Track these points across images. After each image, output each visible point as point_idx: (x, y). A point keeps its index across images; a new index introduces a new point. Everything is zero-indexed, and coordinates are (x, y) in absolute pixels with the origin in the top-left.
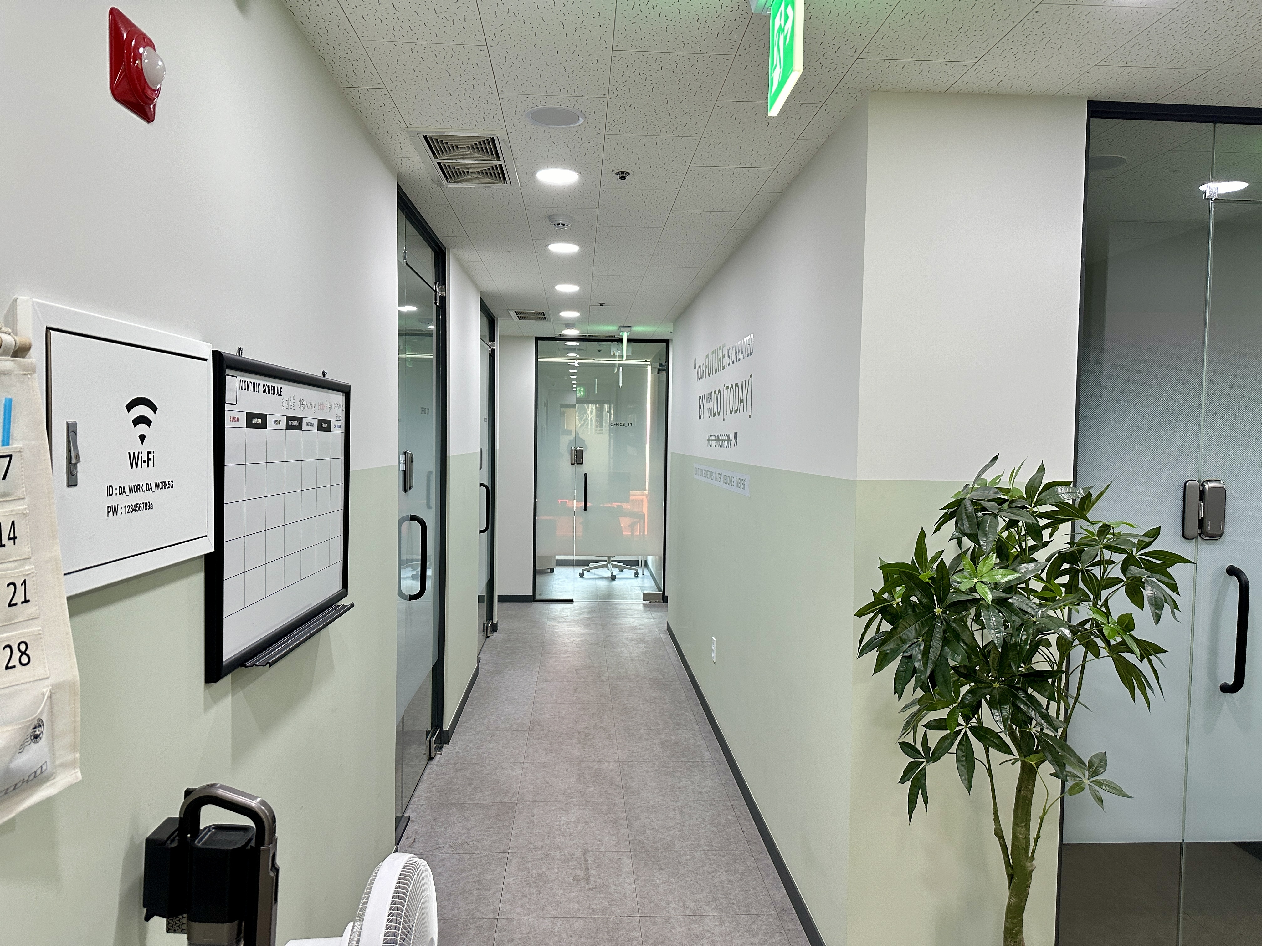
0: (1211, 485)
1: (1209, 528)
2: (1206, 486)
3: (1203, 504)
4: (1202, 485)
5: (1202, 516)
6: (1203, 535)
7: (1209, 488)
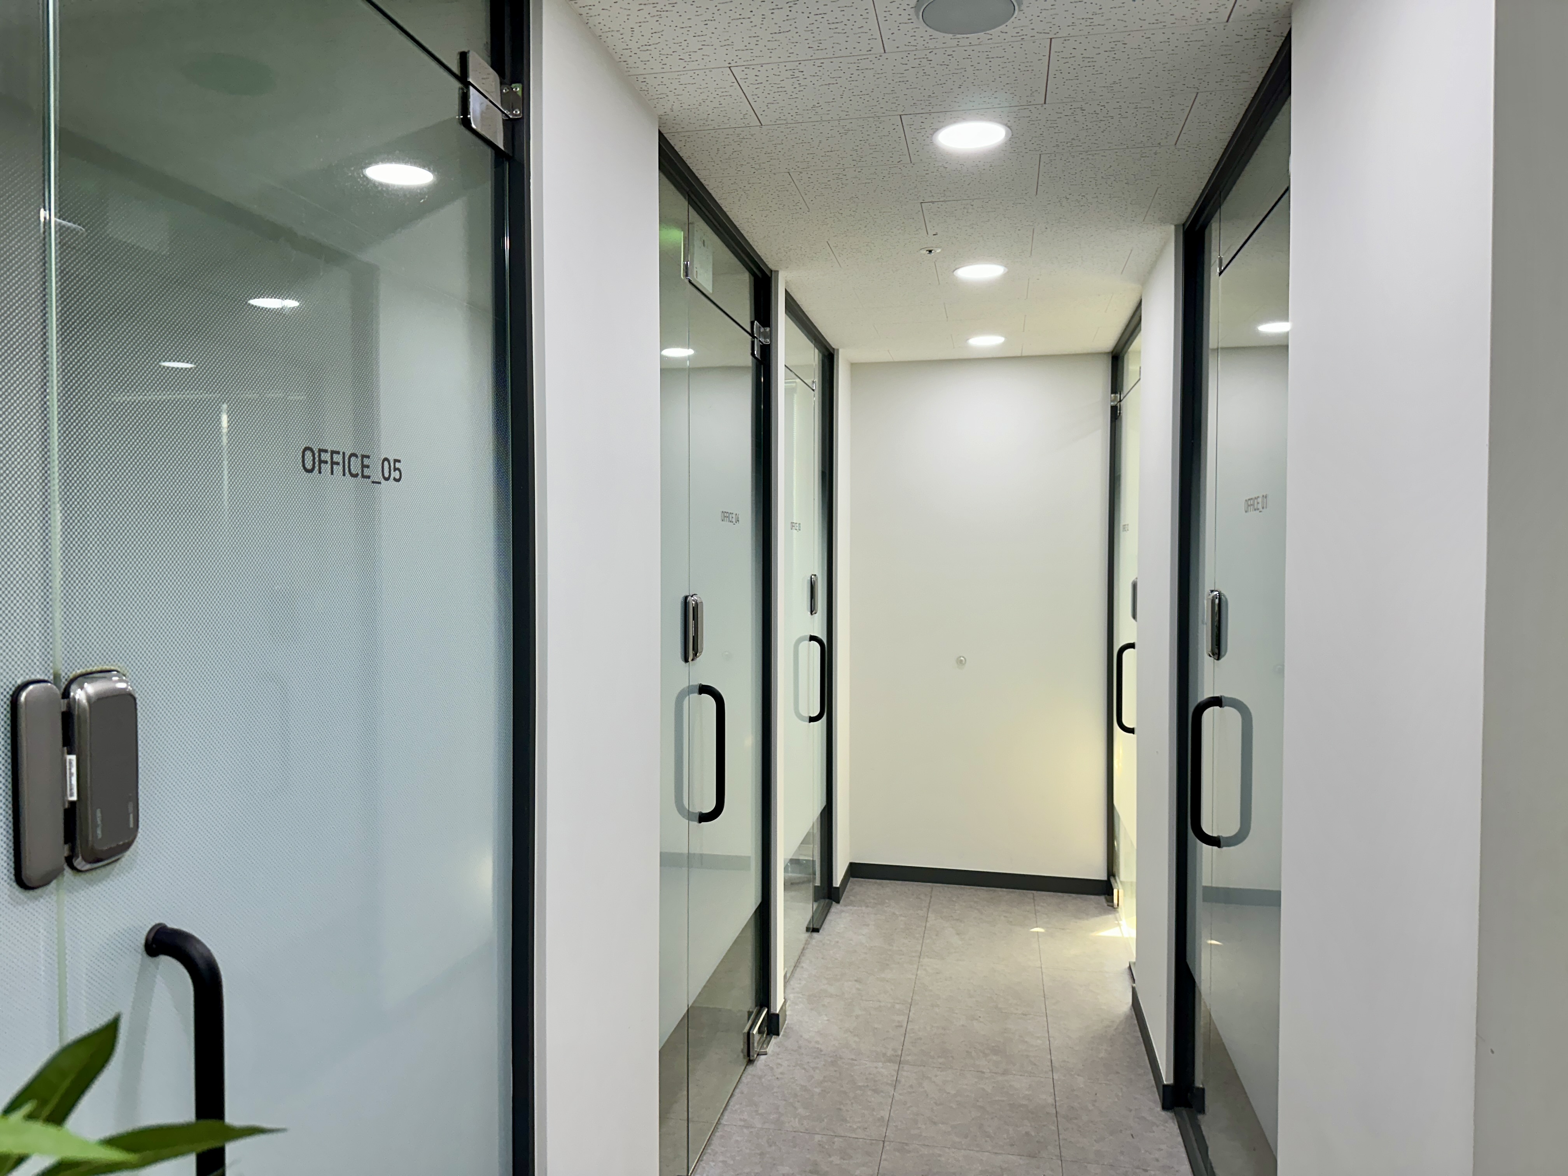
0: (91, 688)
1: (99, 832)
2: (80, 695)
3: (73, 758)
4: (66, 694)
5: (74, 798)
6: (79, 863)
7: (89, 698)
